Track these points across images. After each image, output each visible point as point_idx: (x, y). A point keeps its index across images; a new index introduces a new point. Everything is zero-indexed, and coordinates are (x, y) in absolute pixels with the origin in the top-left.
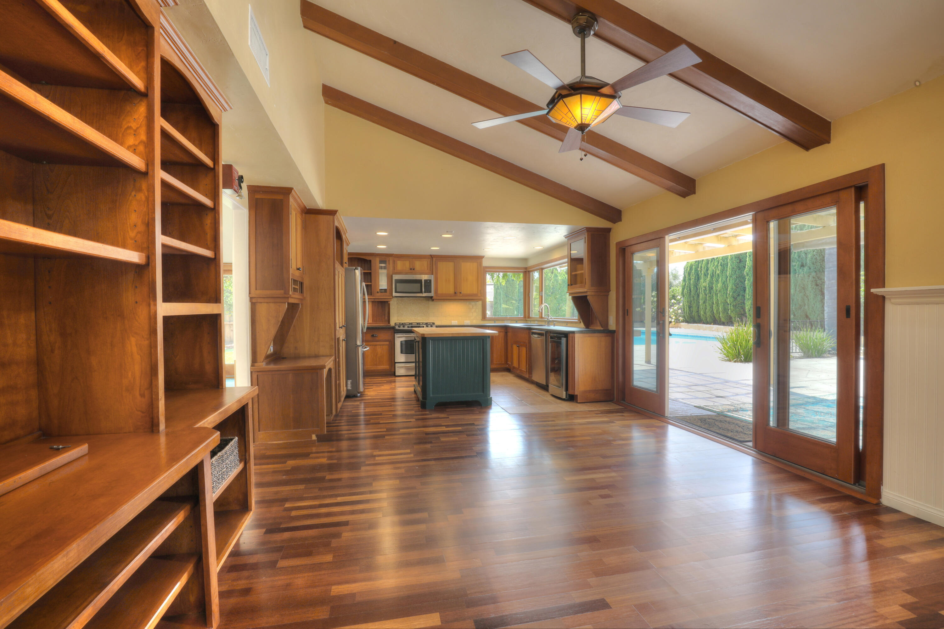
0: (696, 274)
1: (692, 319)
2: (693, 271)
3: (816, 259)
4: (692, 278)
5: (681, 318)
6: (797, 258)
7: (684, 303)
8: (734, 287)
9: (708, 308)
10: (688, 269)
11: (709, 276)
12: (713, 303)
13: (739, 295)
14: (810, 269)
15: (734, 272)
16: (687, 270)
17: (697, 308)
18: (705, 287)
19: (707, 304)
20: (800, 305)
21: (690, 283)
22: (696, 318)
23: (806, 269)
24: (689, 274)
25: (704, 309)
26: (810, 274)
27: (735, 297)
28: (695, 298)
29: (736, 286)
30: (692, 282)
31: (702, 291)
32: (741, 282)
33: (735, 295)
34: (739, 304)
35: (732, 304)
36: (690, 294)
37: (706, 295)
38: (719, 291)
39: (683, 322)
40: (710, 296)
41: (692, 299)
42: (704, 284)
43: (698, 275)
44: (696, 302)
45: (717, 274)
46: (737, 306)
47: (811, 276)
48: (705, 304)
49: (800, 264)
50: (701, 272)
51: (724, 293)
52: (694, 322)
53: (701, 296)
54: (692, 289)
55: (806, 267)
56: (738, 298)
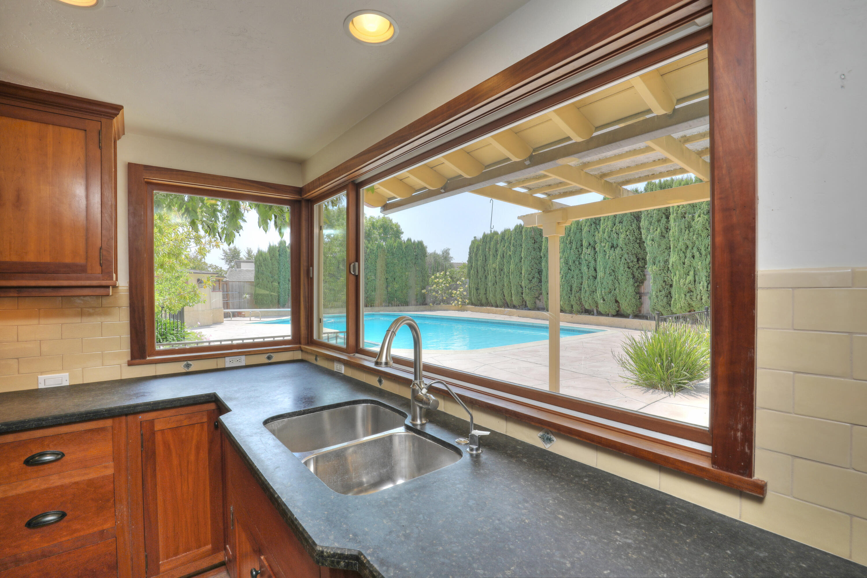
0: (483, 255)
1: (479, 302)
2: (480, 252)
3: (629, 239)
4: (479, 259)
5: (467, 301)
6: (607, 238)
7: (471, 285)
8: (529, 269)
9: (498, 290)
10: (475, 250)
11: (499, 257)
12: (503, 285)
13: (533, 278)
14: (622, 250)
15: (529, 252)
16: (473, 251)
17: (485, 290)
18: (495, 269)
19: (497, 286)
20: (610, 289)
21: (477, 264)
22: (484, 301)
23: (618, 251)
24: (476, 255)
25: (493, 292)
26: (622, 256)
27: (531, 279)
28: (483, 279)
29: (531, 268)
30: (479, 263)
31: (491, 273)
32: (536, 264)
33: (530, 277)
34: (534, 287)
35: (527, 287)
36: (477, 276)
37: (496, 277)
38: (512, 273)
39: (468, 304)
40: (500, 278)
41: (479, 281)
42: (494, 265)
43: (486, 256)
44: (483, 283)
45: (508, 254)
46: (532, 289)
47: (623, 257)
48: (494, 287)
49: (610, 244)
50: (489, 253)
51: (517, 275)
52: (482, 305)
53: (490, 277)
54: (480, 270)
55: (618, 248)
56: (533, 280)
